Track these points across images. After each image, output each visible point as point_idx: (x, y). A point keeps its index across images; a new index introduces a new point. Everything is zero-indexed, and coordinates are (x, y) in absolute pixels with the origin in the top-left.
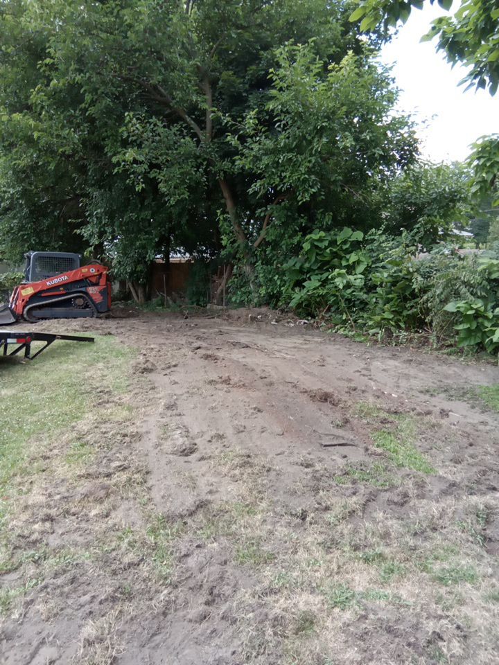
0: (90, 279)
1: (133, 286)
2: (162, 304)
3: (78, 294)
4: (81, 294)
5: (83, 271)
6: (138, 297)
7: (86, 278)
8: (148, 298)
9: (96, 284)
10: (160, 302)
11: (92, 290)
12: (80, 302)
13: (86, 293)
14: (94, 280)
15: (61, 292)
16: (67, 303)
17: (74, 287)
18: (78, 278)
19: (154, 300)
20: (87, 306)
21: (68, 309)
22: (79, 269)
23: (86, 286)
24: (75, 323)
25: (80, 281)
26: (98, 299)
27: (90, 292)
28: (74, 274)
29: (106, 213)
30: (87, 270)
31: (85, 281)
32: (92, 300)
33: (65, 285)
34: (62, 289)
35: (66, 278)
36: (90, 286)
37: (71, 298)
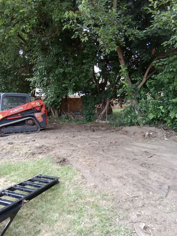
0: (36, 108)
1: (53, 109)
2: (68, 118)
3: (29, 118)
4: (31, 118)
6: (55, 115)
7: (34, 108)
8: (60, 115)
9: (39, 111)
11: (37, 115)
12: (30, 122)
13: (34, 117)
14: (38, 109)
15: (19, 117)
16: (23, 123)
17: (27, 114)
18: (29, 108)
20: (34, 124)
21: (23, 126)
22: (30, 103)
23: (34, 113)
25: (31, 109)
26: (40, 119)
28: (28, 105)
29: (46, 69)
30: (34, 103)
31: (33, 110)
32: (37, 121)
33: (21, 112)
34: (19, 114)
35: (22, 108)
36: (36, 112)
37: (25, 120)
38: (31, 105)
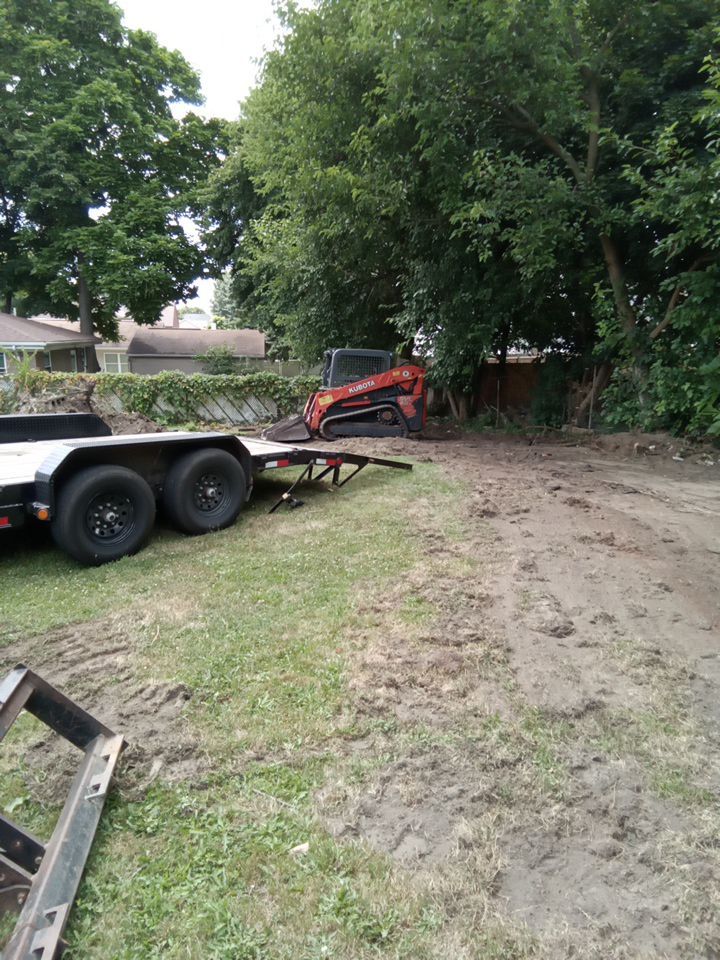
0: (403, 385)
1: (453, 396)
2: (492, 423)
3: (386, 406)
4: (390, 406)
5: (394, 374)
6: (458, 412)
7: (397, 384)
8: (472, 413)
9: (409, 393)
10: (490, 420)
11: (403, 400)
12: (388, 415)
13: (396, 404)
14: (406, 387)
15: (366, 403)
16: (370, 417)
17: (382, 397)
18: (387, 384)
19: (482, 417)
20: (395, 422)
21: (372, 424)
22: (389, 372)
23: (396, 395)
24: (381, 444)
25: (390, 388)
26: (410, 412)
27: (401, 403)
28: (383, 378)
29: (430, 294)
30: (398, 373)
31: (395, 389)
32: (403, 415)
33: (370, 393)
34: (366, 398)
35: (373, 383)
36: (401, 395)
37: (377, 411)
38: (392, 376)
